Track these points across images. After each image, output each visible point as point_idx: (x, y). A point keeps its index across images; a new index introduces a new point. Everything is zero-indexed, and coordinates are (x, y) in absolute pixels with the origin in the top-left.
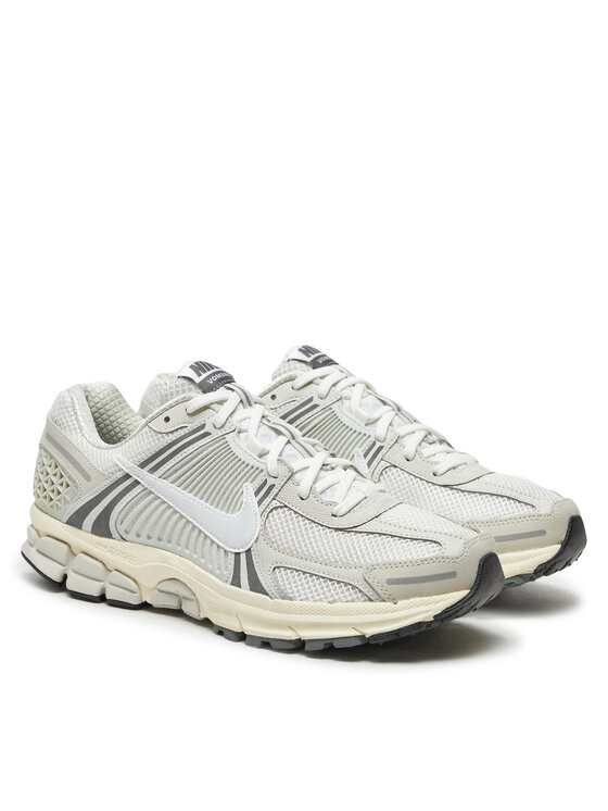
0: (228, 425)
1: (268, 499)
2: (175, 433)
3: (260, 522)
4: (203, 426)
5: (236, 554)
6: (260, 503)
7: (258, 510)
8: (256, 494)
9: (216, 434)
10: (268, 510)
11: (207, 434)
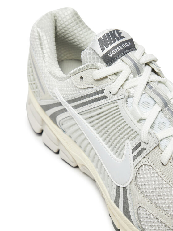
0: (120, 92)
1: (140, 157)
2: (86, 90)
3: (133, 172)
4: (103, 91)
5: (117, 186)
6: (135, 158)
7: (132, 164)
8: (133, 150)
9: (111, 98)
10: (140, 165)
11: (105, 97)
